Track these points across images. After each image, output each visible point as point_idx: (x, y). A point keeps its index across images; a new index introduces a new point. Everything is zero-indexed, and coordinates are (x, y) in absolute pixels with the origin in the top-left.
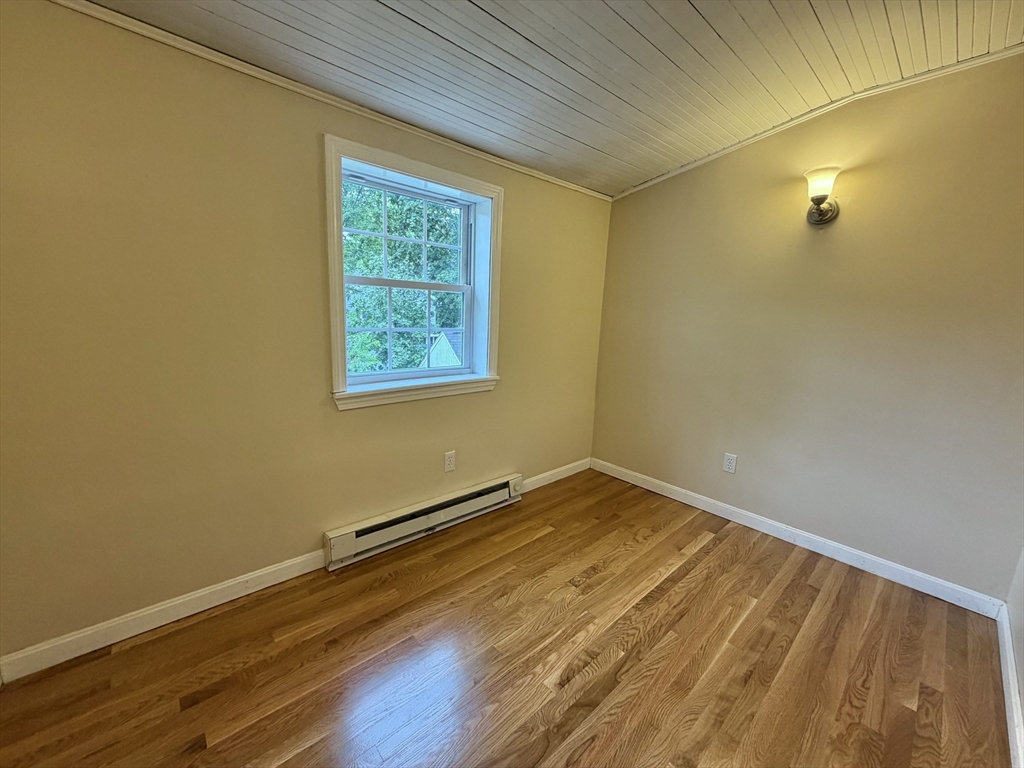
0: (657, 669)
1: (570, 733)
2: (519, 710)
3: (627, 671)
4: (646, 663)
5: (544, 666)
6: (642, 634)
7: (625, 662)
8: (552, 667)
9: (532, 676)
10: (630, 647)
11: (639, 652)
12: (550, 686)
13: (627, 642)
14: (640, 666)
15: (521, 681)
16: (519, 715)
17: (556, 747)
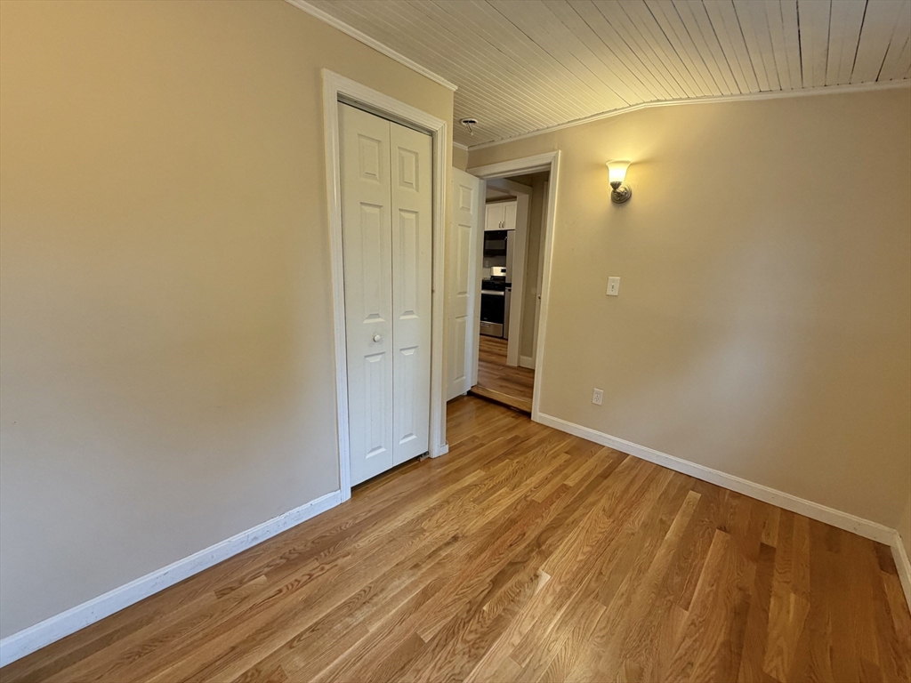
0: (457, 595)
1: (526, 547)
2: (562, 557)
3: (483, 591)
4: (465, 599)
5: (554, 590)
6: (461, 633)
7: (484, 598)
8: (547, 590)
9: (562, 580)
10: (477, 617)
11: (468, 612)
12: (544, 574)
13: (478, 622)
14: (470, 597)
15: (568, 577)
16: (560, 555)
17: (533, 540)
